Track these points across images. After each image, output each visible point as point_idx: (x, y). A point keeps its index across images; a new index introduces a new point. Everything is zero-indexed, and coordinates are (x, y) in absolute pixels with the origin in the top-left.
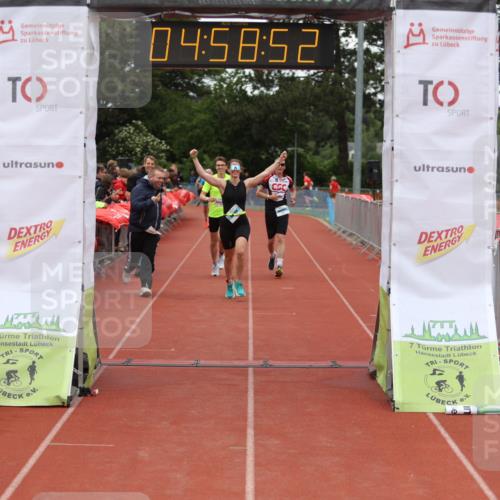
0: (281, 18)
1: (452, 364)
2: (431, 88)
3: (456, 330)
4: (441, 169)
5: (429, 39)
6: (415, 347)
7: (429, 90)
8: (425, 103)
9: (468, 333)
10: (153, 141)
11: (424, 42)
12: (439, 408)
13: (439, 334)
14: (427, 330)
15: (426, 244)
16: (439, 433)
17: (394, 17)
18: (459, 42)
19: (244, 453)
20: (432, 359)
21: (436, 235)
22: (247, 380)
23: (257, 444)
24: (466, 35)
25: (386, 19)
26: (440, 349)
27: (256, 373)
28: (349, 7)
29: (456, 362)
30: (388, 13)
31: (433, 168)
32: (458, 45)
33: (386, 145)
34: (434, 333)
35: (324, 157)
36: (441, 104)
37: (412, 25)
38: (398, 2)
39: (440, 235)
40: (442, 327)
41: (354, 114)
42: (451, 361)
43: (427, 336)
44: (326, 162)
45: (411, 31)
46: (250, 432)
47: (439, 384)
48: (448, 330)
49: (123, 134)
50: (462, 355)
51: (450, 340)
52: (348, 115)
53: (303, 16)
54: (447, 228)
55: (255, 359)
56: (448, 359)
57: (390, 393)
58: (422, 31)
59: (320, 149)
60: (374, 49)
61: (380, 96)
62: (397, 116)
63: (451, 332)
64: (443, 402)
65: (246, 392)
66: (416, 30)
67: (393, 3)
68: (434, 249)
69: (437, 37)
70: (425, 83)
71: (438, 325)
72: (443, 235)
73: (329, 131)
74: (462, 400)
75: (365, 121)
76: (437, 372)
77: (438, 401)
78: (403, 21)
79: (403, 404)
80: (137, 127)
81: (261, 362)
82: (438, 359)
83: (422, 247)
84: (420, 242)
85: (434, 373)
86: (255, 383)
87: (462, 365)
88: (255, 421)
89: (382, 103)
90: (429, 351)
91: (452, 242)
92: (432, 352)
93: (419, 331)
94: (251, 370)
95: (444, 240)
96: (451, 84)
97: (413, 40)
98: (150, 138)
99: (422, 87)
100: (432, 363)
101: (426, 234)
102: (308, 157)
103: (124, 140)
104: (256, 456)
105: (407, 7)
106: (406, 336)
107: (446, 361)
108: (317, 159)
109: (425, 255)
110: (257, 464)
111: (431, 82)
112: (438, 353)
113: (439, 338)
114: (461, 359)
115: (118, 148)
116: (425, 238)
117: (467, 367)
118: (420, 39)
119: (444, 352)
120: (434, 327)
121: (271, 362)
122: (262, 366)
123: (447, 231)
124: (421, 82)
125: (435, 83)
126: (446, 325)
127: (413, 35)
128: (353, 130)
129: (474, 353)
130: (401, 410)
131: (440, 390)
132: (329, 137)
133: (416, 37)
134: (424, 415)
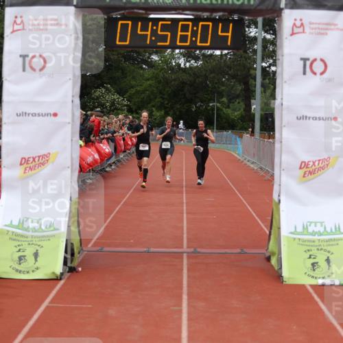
0: (206, 15)
1: (322, 251)
2: (308, 63)
3: (325, 228)
4: (315, 119)
5: (307, 30)
6: (297, 241)
7: (307, 65)
8: (304, 73)
9: (334, 230)
10: (118, 98)
11: (304, 32)
12: (314, 282)
13: (313, 231)
14: (305, 228)
15: (305, 170)
16: (313, 298)
17: (283, 14)
18: (327, 31)
19: (180, 312)
20: (309, 248)
21: (311, 164)
22: (182, 262)
23: (189, 305)
24: (333, 27)
25: (278, 16)
26: (314, 241)
27: (188, 257)
28: (253, 8)
29: (325, 250)
30: (279, 12)
31: (309, 118)
32: (327, 34)
33: (278, 102)
34: (310, 230)
35: (234, 110)
36: (315, 74)
37: (295, 20)
38: (286, 5)
39: (314, 163)
40: (316, 226)
41: (255, 81)
42: (321, 249)
43: (305, 232)
44: (236, 114)
45: (294, 24)
46: (185, 297)
47: (313, 264)
48: (319, 228)
49: (97, 93)
50: (329, 245)
51: (321, 235)
52: (251, 81)
53: (221, 14)
54: (319, 158)
55: (188, 247)
56: (320, 248)
57: (279, 271)
58: (302, 24)
59: (231, 104)
60: (268, 37)
61: (273, 68)
62: (285, 82)
63: (322, 230)
64: (316, 278)
65: (182, 270)
66: (298, 23)
67: (282, 5)
68: (310, 173)
69: (313, 29)
70: (305, 60)
71: (313, 225)
72: (317, 163)
73: (238, 92)
74: (329, 276)
75: (263, 85)
76: (312, 257)
77: (313, 277)
78: (289, 18)
79: (289, 278)
80: (107, 89)
81: (192, 250)
82: (313, 248)
83: (302, 172)
84: (300, 168)
85: (310, 258)
86: (188, 264)
87: (329, 252)
88: (188, 290)
89: (274, 73)
90: (307, 243)
91: (323, 168)
92: (308, 244)
93: (300, 229)
94: (185, 255)
95: (317, 167)
96: (322, 60)
97: (296, 30)
98: (116, 96)
99: (302, 62)
100: (309, 250)
101: (305, 162)
102: (224, 109)
103: (98, 98)
104: (189, 314)
105: (292, 8)
106: (291, 233)
107: (318, 249)
108: (229, 111)
109: (304, 177)
110: (190, 319)
111: (308, 59)
112: (313, 244)
113: (313, 234)
114: (328, 248)
115: (94, 103)
116: (304, 165)
117: (332, 253)
118: (301, 30)
119: (317, 243)
120: (310, 225)
121: (199, 250)
122: (193, 252)
123: (319, 160)
124: (302, 59)
125: (311, 60)
126: (319, 225)
127: (296, 27)
128: (255, 91)
129: (338, 244)
130: (287, 283)
131: (314, 270)
132: (238, 96)
133: (298, 28)
134: (303, 286)
